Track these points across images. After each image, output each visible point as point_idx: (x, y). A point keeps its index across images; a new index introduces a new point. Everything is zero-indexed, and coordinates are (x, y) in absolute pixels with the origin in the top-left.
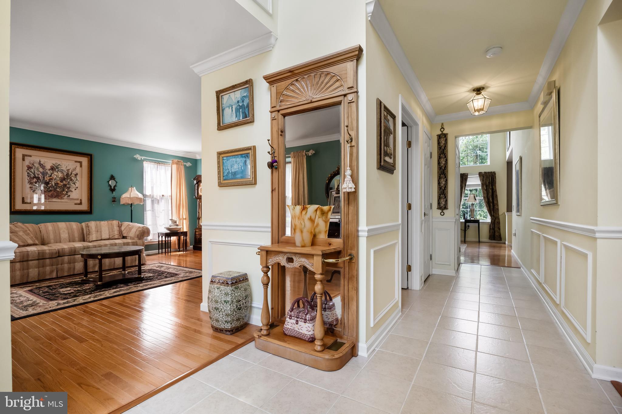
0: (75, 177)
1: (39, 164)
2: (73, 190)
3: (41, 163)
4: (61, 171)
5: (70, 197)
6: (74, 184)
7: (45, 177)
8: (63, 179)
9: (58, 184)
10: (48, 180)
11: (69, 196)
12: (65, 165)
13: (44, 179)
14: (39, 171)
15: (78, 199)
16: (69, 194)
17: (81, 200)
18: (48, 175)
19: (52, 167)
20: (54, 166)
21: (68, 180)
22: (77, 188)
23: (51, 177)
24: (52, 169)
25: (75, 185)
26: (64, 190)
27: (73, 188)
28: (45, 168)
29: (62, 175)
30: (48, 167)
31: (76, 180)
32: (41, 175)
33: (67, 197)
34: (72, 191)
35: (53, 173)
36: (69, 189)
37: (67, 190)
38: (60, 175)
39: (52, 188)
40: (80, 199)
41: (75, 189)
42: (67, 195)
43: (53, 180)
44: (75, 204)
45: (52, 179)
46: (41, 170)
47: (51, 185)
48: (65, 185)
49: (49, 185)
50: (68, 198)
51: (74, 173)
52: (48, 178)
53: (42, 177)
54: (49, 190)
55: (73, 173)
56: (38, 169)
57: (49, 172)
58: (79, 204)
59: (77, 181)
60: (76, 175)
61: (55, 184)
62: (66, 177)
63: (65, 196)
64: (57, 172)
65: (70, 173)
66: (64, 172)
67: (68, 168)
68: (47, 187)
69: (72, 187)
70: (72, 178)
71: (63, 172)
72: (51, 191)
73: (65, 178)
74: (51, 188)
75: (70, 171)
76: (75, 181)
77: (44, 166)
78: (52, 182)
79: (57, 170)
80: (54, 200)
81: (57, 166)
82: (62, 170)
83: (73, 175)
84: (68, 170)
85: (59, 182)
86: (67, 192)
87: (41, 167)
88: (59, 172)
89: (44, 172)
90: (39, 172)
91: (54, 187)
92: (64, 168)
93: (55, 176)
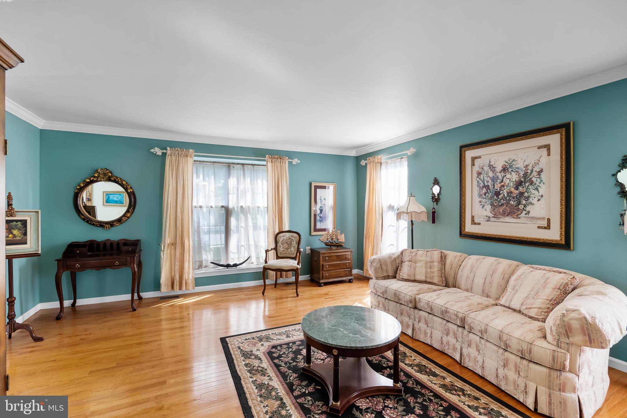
0: (538, 176)
1: (489, 166)
2: (535, 201)
3: (491, 164)
4: (516, 171)
5: (531, 215)
6: (537, 189)
7: (496, 184)
8: (519, 184)
9: (511, 192)
10: (499, 189)
11: (529, 212)
12: (522, 159)
13: (494, 188)
14: (488, 176)
15: (544, 218)
16: (528, 208)
17: (549, 220)
18: (498, 181)
19: (504, 166)
20: (507, 164)
21: (527, 184)
22: (542, 196)
23: (502, 184)
24: (505, 169)
25: (538, 191)
26: (520, 203)
27: (535, 198)
28: (495, 170)
29: (517, 176)
30: (499, 168)
31: (540, 183)
32: (490, 181)
33: (526, 214)
34: (532, 204)
35: (506, 176)
36: (528, 200)
37: (524, 202)
38: (515, 177)
39: (504, 200)
40: (546, 219)
41: (539, 200)
42: (525, 210)
43: (505, 187)
44: (539, 227)
45: (503, 186)
46: (491, 174)
47: (502, 195)
48: (521, 194)
49: (500, 196)
50: (527, 216)
51: (537, 169)
52: (499, 185)
53: (492, 184)
54: (500, 204)
55: (534, 170)
56: (487, 174)
57: (500, 176)
58: (545, 228)
59: (541, 185)
60: (540, 172)
61: (508, 193)
62: (523, 180)
63: (522, 213)
64: (511, 174)
65: (529, 171)
66: (520, 172)
67: (526, 163)
68: (497, 200)
69: (533, 196)
70: (532, 179)
71: (518, 172)
72: (502, 205)
73: (522, 182)
74: (502, 201)
75: (530, 168)
76: (538, 183)
77: (494, 168)
78: (504, 191)
79: (510, 170)
80: (507, 219)
81: (511, 163)
82: (518, 168)
83: (535, 174)
84: (527, 166)
85: (513, 189)
86: (525, 206)
87: (491, 170)
88: (513, 173)
89: (494, 176)
90: (489, 178)
91: (506, 199)
92: (520, 165)
93: (508, 181)
